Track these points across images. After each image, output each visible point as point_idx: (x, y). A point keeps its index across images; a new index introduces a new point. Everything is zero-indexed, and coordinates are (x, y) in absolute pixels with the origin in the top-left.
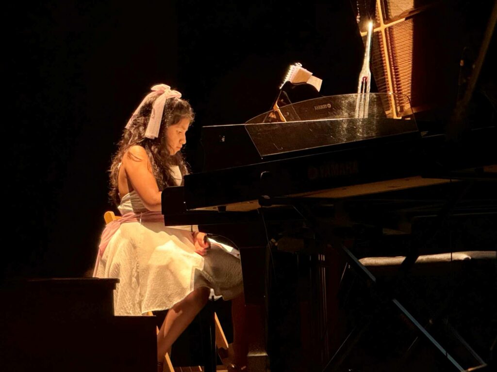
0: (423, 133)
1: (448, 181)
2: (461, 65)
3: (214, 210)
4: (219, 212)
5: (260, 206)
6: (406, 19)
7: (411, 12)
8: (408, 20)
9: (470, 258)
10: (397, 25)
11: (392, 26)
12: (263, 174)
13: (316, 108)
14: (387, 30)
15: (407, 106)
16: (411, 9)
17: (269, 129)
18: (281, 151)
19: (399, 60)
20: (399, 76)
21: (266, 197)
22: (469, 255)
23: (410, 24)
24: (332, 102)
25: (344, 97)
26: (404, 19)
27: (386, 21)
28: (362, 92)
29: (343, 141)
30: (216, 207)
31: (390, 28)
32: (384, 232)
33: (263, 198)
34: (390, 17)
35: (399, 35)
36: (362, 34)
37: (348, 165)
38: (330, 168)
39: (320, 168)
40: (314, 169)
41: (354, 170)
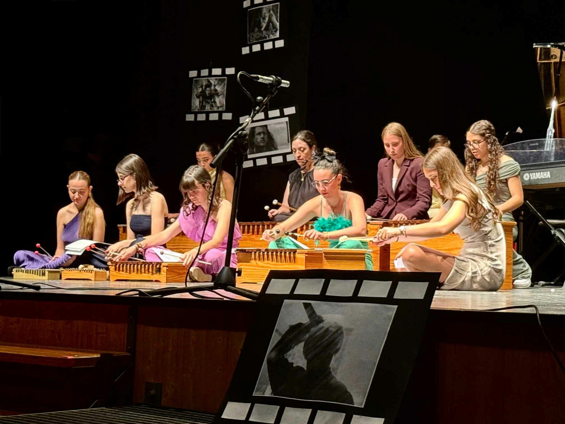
24: (539, 142)
25: (545, 140)
28: (549, 138)
36: (547, 108)
37: (545, 173)
38: (536, 174)
39: (530, 174)
40: (527, 174)
41: (548, 176)
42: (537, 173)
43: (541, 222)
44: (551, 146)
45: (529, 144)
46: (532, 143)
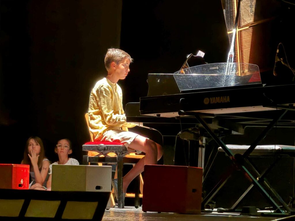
0: (264, 85)
1: (275, 109)
2: (277, 52)
3: (154, 116)
4: (157, 117)
5: (179, 115)
6: (250, 27)
7: (252, 24)
8: (250, 28)
9: (281, 149)
10: (244, 30)
11: (242, 30)
12: (182, 100)
13: (211, 69)
14: (239, 32)
15: (246, 71)
16: (252, 22)
17: (186, 77)
18: (191, 89)
19: (244, 47)
20: (243, 55)
21: (182, 111)
22: (280, 147)
23: (251, 29)
24: (219, 66)
25: (225, 64)
26: (248, 27)
27: (239, 27)
28: (229, 62)
29: (222, 86)
30: (156, 114)
31: (241, 31)
32: (232, 133)
33: (181, 111)
34: (241, 26)
35: (244, 35)
36: (229, 33)
37: (225, 98)
38: (215, 99)
39: (211, 98)
40: (208, 99)
41: (227, 100)
42: (217, 98)
43: (220, 148)
44: (231, 71)
45: (209, 68)
46: (213, 67)
